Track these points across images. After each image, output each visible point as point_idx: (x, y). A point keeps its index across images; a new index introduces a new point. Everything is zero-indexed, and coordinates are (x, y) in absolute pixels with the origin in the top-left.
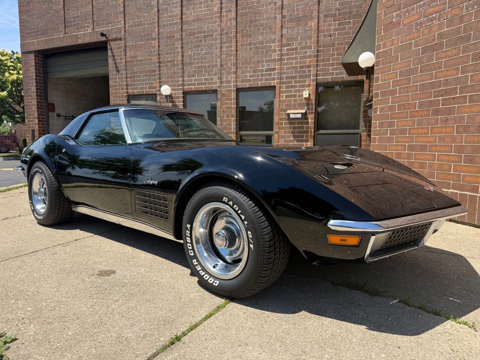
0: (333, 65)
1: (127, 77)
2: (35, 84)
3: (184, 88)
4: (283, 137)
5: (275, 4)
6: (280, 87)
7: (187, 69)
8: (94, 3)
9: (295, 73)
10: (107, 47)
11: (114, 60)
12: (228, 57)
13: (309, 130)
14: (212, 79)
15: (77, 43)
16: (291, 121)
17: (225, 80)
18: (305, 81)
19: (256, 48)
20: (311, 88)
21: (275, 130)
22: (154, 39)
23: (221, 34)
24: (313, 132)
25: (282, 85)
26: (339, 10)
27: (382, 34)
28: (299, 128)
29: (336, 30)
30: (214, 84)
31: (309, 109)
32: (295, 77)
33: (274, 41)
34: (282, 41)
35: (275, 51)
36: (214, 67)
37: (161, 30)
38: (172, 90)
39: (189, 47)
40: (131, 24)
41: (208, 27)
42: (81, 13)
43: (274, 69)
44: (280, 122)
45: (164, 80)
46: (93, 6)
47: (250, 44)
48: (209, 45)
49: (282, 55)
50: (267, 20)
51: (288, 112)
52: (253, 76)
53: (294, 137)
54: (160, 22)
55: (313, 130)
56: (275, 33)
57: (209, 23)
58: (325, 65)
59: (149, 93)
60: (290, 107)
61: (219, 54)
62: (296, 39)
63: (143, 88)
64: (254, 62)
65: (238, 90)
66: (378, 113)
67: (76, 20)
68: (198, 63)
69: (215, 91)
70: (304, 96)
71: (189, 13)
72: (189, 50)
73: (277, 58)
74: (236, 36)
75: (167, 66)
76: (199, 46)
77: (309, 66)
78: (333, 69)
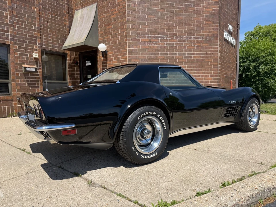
0: (50, 40)
4: (19, 84)
6: (14, 47)
9: (25, 39)
13: (39, 80)
16: (26, 73)
18: (33, 46)
20: (38, 52)
21: (12, 77)
24: (42, 81)
25: (15, 45)
26: (51, 8)
28: (32, 78)
29: (50, 19)
32: (26, 42)
33: (5, 9)
34: (12, 12)
35: (6, 17)
43: (7, 32)
49: (13, 23)
51: (24, 66)
53: (29, 84)
55: (42, 80)
56: (5, 3)
58: (46, 39)
60: (23, 62)
62: (24, 15)
70: (34, 56)
73: (9, 23)
77: (35, 37)
78: (50, 43)
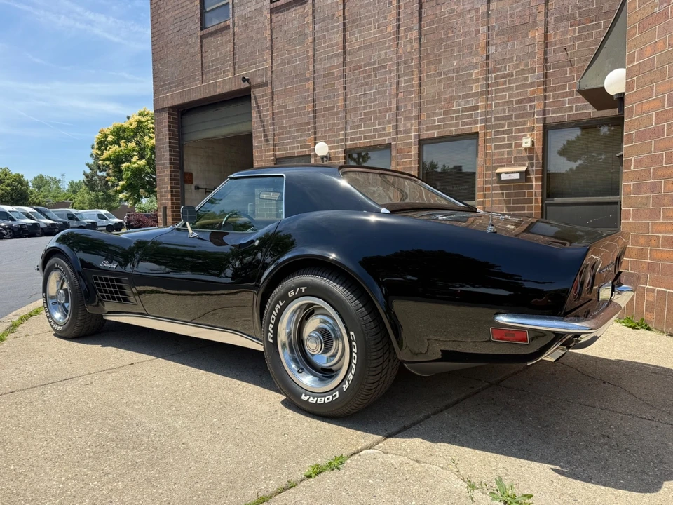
0: (571, 94)
1: (274, 134)
2: (168, 149)
3: (346, 145)
5: (477, 10)
6: (486, 134)
7: (352, 118)
8: (236, 39)
9: (509, 111)
10: (250, 95)
11: (259, 112)
12: (407, 96)
13: (534, 198)
14: (384, 129)
15: (215, 94)
16: (504, 185)
17: (402, 129)
18: (525, 123)
19: (448, 79)
20: (535, 132)
21: (479, 198)
22: (308, 80)
23: (398, 64)
24: (540, 201)
25: (488, 131)
26: (580, 8)
27: (637, 35)
28: (517, 195)
29: (575, 39)
30: (387, 136)
31: (532, 165)
32: (510, 117)
33: (475, 66)
34: (488, 65)
35: (477, 80)
36: (387, 112)
37: (317, 67)
38: (330, 148)
39: (353, 86)
40: (279, 62)
41: (379, 56)
42: (220, 54)
43: (476, 108)
44: (485, 186)
45: (320, 135)
46: (234, 44)
47: (440, 74)
48: (380, 81)
49: (488, 85)
50: (465, 36)
51: (499, 170)
52: (443, 120)
53: (509, 209)
54: (316, 56)
55: (539, 198)
56: (477, 54)
57: (381, 49)
58: (558, 96)
59: (301, 154)
60: (501, 163)
61: (394, 92)
62: (510, 60)
63: (293, 148)
64: (445, 99)
65: (421, 143)
66: (632, 168)
67: (215, 63)
68: (365, 108)
69: (388, 146)
70: (524, 145)
71: (354, 39)
72: (353, 92)
73: (480, 90)
74: (420, 64)
75: (324, 116)
76: (367, 84)
77: (531, 100)
78: (570, 102)
